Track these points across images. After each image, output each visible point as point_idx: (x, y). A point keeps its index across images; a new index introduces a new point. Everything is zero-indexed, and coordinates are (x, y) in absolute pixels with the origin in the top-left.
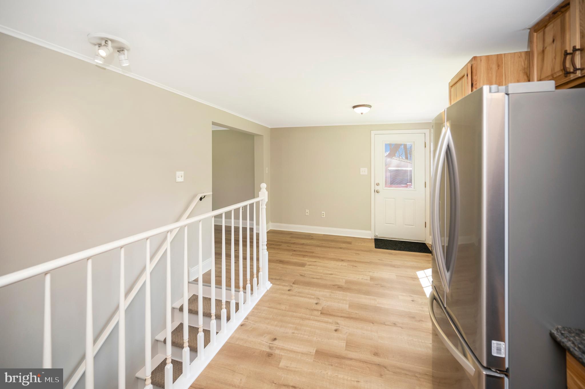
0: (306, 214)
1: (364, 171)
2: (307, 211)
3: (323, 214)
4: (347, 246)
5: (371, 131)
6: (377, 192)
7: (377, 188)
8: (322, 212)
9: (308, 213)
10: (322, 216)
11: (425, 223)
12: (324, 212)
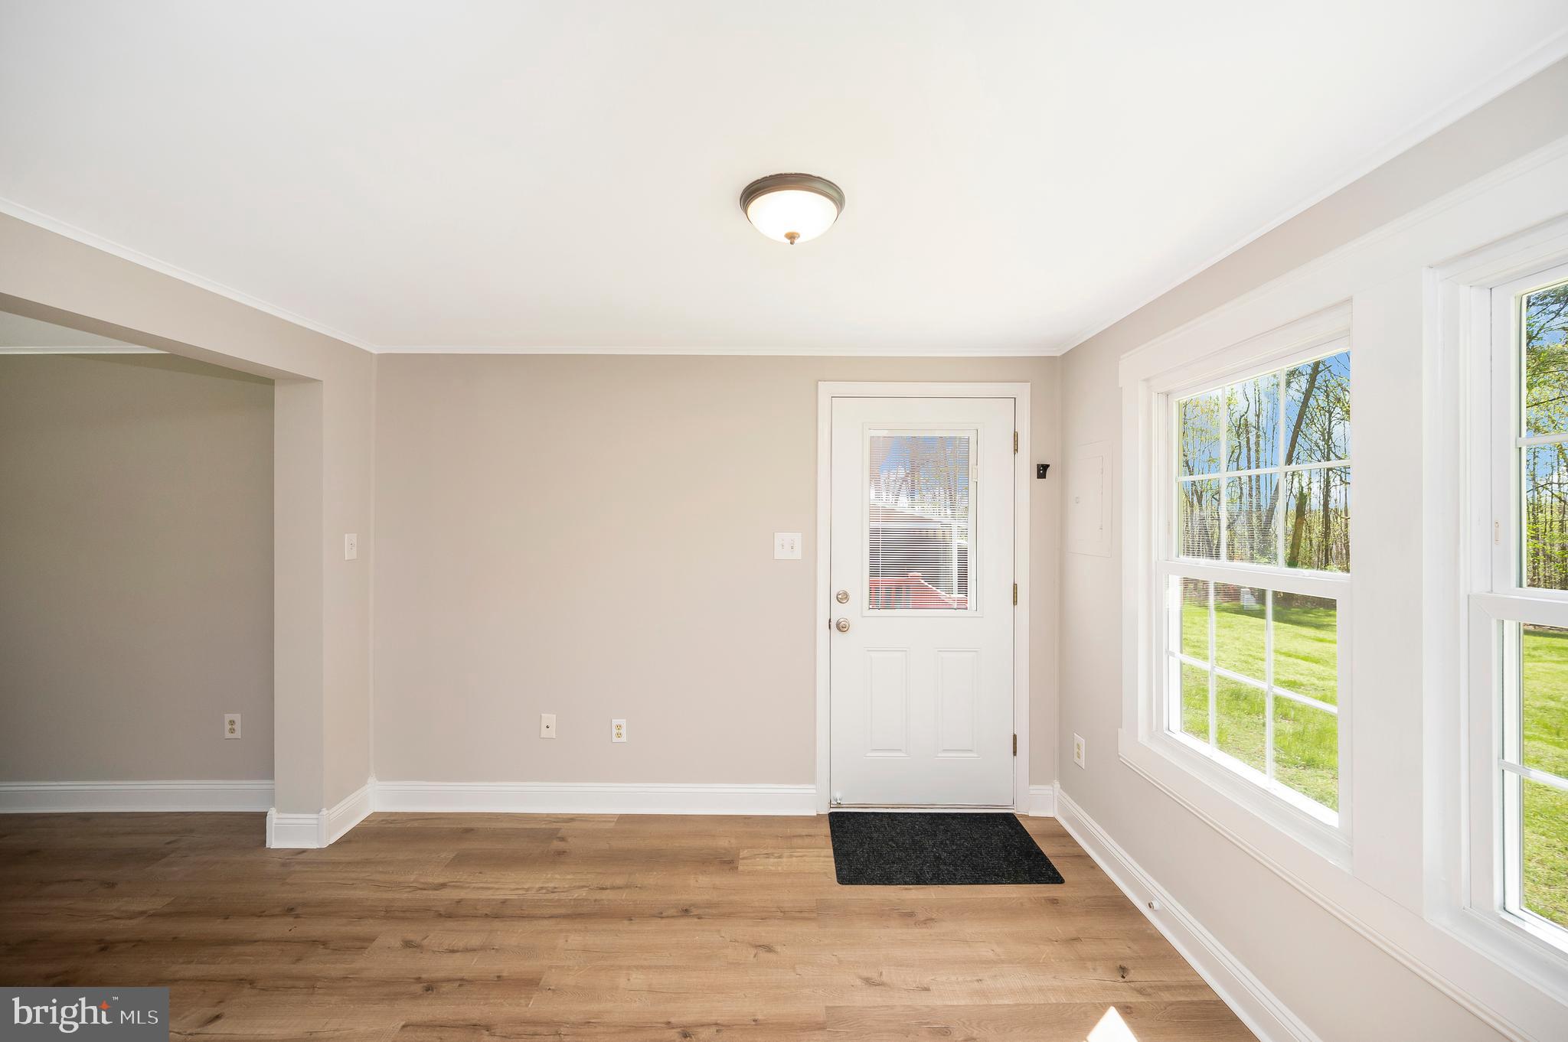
0: (545, 733)
1: (788, 545)
2: (549, 718)
3: (619, 727)
4: (715, 888)
5: (819, 382)
6: (842, 628)
7: (840, 612)
8: (615, 722)
9: (553, 728)
10: (615, 739)
11: (1015, 737)
12: (623, 722)
